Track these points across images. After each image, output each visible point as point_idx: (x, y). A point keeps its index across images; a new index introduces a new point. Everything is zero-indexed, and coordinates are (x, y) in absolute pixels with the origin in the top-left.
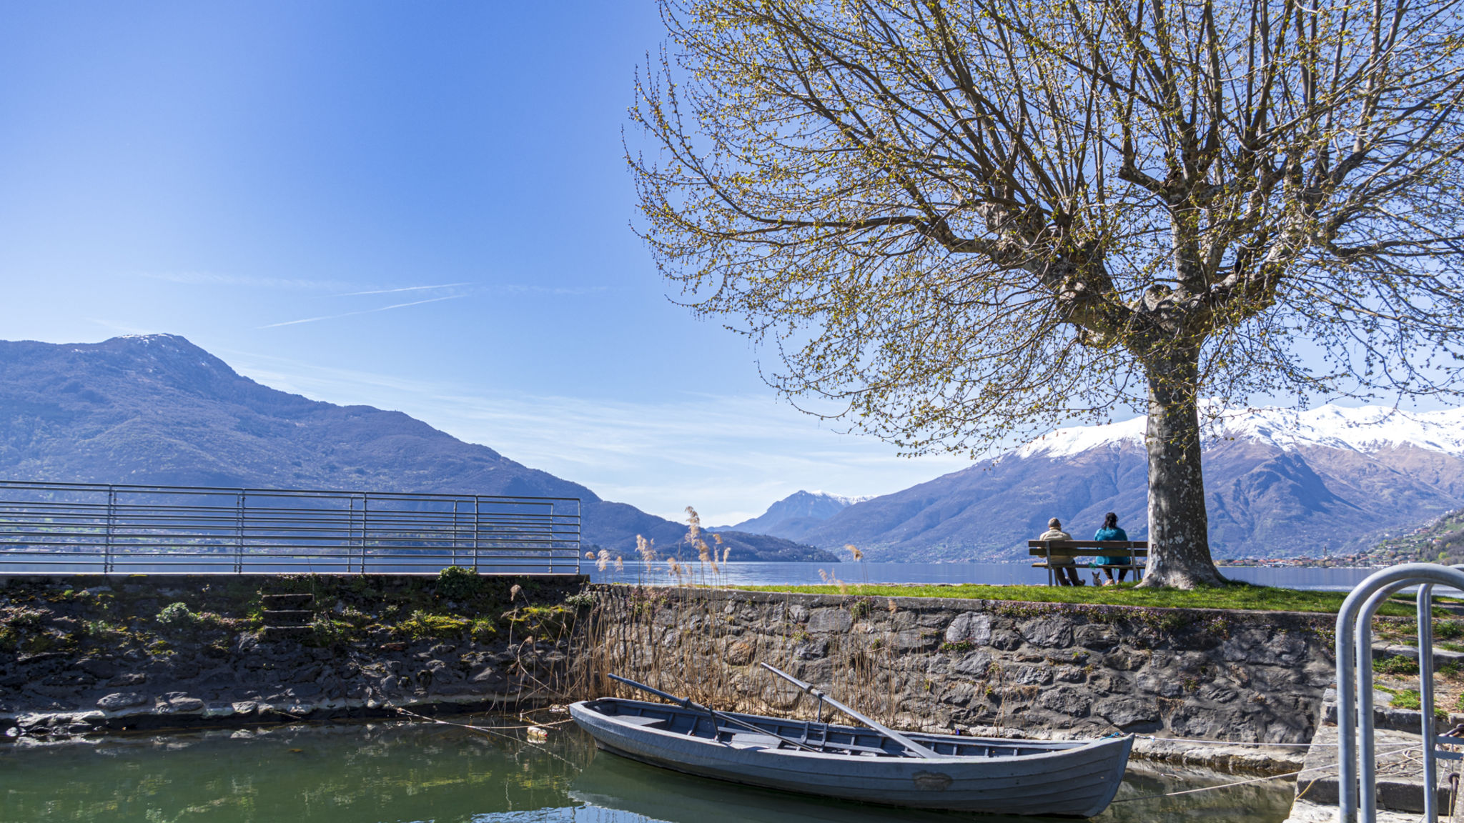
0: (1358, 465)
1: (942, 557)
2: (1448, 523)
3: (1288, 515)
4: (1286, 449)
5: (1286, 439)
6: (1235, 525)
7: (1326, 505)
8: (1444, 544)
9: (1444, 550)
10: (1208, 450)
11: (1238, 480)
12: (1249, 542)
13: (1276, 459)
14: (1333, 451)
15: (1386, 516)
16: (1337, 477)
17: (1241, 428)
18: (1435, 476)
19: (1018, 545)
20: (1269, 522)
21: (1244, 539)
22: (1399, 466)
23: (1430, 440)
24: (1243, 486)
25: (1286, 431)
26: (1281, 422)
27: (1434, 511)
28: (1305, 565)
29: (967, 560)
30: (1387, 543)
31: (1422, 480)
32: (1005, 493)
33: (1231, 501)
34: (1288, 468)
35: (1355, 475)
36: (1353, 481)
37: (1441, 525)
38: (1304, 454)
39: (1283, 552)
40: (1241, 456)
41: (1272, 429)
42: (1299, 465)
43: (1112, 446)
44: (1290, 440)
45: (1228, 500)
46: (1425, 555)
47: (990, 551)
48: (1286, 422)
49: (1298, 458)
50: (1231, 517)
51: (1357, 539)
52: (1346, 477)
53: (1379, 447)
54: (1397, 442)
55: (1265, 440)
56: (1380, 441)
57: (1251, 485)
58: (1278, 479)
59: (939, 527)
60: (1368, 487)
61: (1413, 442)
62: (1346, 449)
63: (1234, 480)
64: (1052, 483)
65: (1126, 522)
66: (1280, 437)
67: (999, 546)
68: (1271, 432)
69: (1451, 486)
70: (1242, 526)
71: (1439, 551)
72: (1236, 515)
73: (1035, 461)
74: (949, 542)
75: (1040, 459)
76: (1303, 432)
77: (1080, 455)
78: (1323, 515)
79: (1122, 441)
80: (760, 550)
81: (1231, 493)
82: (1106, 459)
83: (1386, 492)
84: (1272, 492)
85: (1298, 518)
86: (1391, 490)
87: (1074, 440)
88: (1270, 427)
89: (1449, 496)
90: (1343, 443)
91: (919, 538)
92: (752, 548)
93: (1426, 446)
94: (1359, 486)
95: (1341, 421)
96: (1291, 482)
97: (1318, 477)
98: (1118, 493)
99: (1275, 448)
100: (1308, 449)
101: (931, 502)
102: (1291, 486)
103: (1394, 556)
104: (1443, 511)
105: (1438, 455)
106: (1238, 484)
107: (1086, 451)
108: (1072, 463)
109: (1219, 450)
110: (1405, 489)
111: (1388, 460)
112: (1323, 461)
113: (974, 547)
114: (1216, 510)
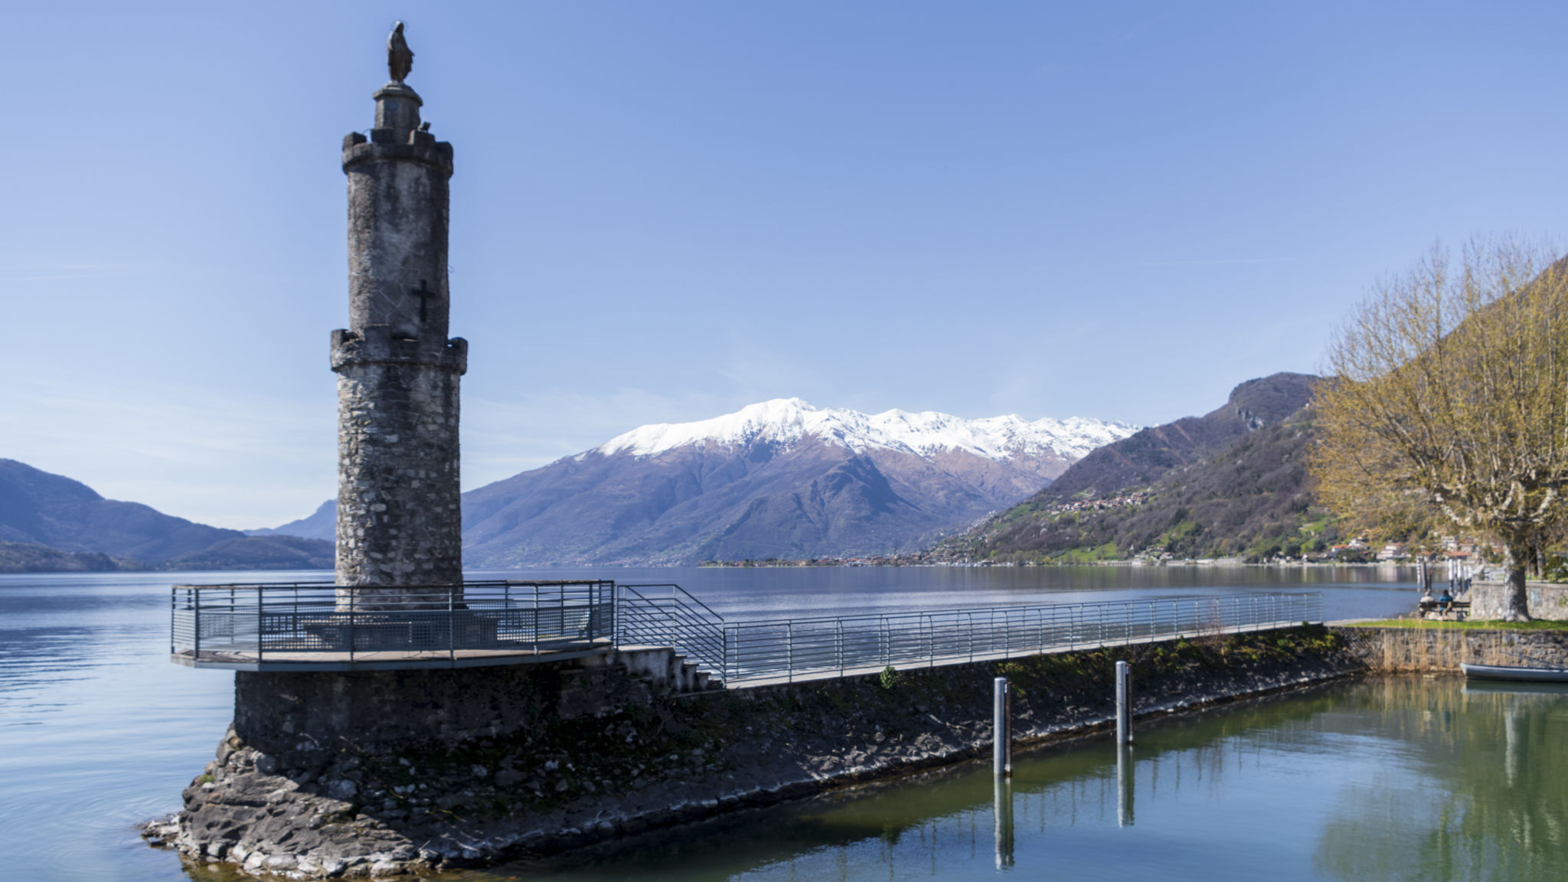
0: (918, 468)
1: (521, 561)
2: (995, 523)
3: (858, 515)
4: (857, 451)
5: (857, 442)
6: (811, 525)
7: (891, 505)
8: (994, 543)
9: (995, 548)
10: (788, 451)
11: (815, 482)
12: (824, 542)
13: (850, 461)
14: (898, 454)
15: (941, 516)
16: (900, 479)
17: (817, 430)
18: (980, 480)
19: (602, 548)
20: (842, 522)
21: (819, 539)
22: (952, 469)
23: (978, 446)
24: (820, 487)
25: (858, 433)
26: (853, 425)
27: (979, 511)
28: (880, 564)
29: (549, 563)
30: (946, 542)
31: (970, 483)
32: (588, 492)
33: (809, 502)
34: (860, 470)
35: (916, 477)
36: (914, 483)
37: (989, 526)
38: (873, 456)
39: (854, 551)
40: (818, 458)
41: (845, 431)
42: (868, 467)
43: (696, 445)
44: (861, 442)
45: (806, 501)
46: (979, 553)
47: (573, 554)
48: (858, 425)
49: (868, 460)
50: (807, 517)
51: (917, 538)
52: (907, 479)
53: (936, 452)
54: (951, 447)
55: (839, 442)
56: (937, 445)
57: (827, 486)
58: (850, 481)
59: (517, 528)
60: (926, 489)
61: (964, 447)
62: (908, 453)
63: (811, 482)
64: (637, 483)
65: (711, 522)
66: (852, 439)
67: (582, 548)
68: (845, 434)
69: (993, 488)
70: (818, 526)
71: (991, 549)
72: (813, 516)
73: (619, 459)
74: (529, 544)
75: (624, 456)
76: (872, 435)
77: (664, 453)
78: (889, 515)
79: (707, 440)
80: (314, 556)
81: (808, 494)
82: (691, 458)
83: (941, 494)
84: (844, 494)
85: (868, 519)
86: (945, 492)
87: (658, 437)
88: (841, 429)
89: (991, 498)
90: (906, 446)
91: (496, 541)
92: (303, 554)
93: (975, 452)
94: (919, 488)
95: (904, 426)
96: (861, 483)
97: (884, 479)
98: (701, 493)
99: (848, 450)
100: (876, 451)
101: (508, 501)
102: (863, 488)
103: (953, 554)
104: (987, 511)
105: (983, 459)
106: (815, 485)
107: (671, 450)
108: (657, 461)
109: (797, 452)
110: (957, 491)
111: (942, 464)
112: (888, 464)
113: (555, 550)
114: (795, 511)
